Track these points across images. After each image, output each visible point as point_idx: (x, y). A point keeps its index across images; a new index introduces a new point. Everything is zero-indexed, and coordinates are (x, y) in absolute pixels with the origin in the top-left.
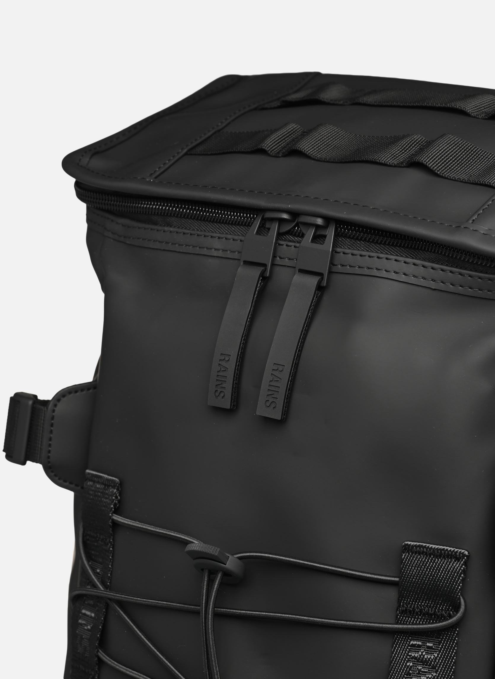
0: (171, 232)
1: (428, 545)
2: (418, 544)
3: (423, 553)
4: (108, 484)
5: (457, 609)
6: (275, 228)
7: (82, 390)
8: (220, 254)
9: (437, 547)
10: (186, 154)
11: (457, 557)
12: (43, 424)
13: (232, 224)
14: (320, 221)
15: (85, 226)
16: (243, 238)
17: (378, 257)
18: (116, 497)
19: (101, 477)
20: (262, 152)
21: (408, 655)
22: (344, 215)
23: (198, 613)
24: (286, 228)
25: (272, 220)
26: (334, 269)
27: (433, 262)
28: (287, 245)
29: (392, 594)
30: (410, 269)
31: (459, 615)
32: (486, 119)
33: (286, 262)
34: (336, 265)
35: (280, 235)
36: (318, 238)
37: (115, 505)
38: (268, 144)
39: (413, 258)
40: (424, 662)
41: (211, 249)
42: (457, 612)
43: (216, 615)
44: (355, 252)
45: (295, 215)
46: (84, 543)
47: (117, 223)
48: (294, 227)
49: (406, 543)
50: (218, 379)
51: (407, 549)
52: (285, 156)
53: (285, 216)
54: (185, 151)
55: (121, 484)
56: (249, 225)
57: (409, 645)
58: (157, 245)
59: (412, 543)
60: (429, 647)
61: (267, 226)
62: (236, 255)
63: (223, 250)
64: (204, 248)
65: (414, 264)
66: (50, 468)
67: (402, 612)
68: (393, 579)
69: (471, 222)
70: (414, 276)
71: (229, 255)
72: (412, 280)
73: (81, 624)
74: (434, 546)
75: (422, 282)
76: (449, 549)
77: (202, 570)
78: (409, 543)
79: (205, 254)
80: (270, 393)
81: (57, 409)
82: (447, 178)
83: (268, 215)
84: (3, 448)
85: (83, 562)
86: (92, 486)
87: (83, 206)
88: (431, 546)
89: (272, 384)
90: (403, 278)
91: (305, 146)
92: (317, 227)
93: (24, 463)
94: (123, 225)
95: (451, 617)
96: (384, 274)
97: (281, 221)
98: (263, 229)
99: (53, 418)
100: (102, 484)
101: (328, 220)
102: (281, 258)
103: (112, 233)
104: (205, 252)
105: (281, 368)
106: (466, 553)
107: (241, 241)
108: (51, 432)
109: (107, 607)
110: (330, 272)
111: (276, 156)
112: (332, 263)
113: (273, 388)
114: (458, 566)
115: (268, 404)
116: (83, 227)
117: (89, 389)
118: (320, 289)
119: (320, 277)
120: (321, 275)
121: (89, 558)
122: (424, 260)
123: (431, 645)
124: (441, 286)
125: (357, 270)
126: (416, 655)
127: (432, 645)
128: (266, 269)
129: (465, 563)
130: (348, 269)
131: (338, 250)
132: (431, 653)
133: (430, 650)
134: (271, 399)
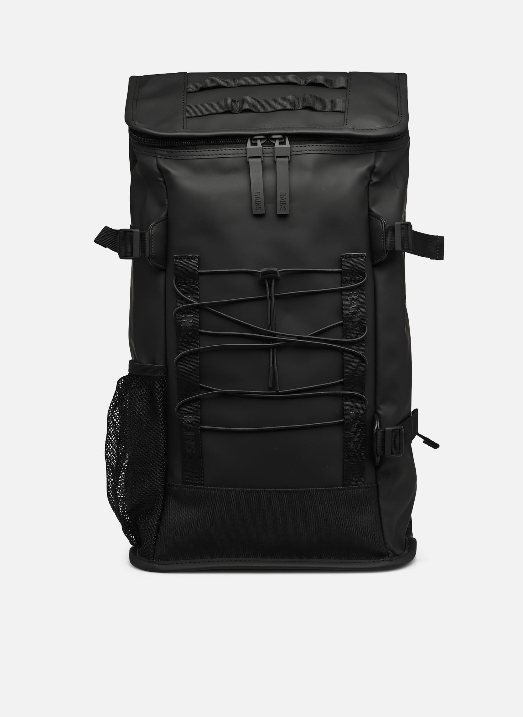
0: (201, 151)
2: (347, 254)
3: (349, 257)
4: (191, 258)
6: (259, 142)
8: (232, 156)
9: (355, 254)
10: (186, 117)
14: (279, 136)
17: (308, 146)
19: (185, 256)
20: (229, 112)
21: (348, 298)
23: (265, 298)
24: (265, 141)
25: (256, 139)
26: (292, 154)
28: (268, 148)
29: (338, 277)
35: (263, 145)
36: (282, 143)
40: (355, 300)
41: (225, 155)
42: (365, 277)
43: (276, 297)
44: (298, 146)
45: (267, 136)
46: (177, 286)
49: (343, 254)
50: (256, 203)
51: (344, 257)
52: (240, 113)
53: (262, 137)
57: (348, 294)
58: (195, 157)
60: (355, 293)
61: (255, 142)
63: (232, 154)
64: (222, 155)
67: (343, 282)
68: (339, 270)
69: (345, 125)
71: (237, 155)
75: (328, 152)
76: (359, 254)
77: (264, 280)
78: (344, 254)
79: (224, 157)
80: (282, 204)
81: (153, 231)
83: (253, 137)
85: (180, 295)
86: (180, 261)
88: (352, 254)
89: (281, 201)
92: (280, 139)
95: (362, 280)
97: (261, 139)
98: (253, 143)
100: (187, 258)
101: (284, 135)
102: (267, 153)
105: (284, 194)
106: (365, 254)
107: (241, 149)
108: (152, 242)
109: (201, 310)
114: (363, 259)
118: (290, 162)
120: (288, 157)
126: (351, 297)
127: (356, 292)
128: (261, 158)
129: (365, 258)
130: (297, 153)
131: (293, 146)
132: (356, 296)
133: (355, 294)
134: (283, 207)
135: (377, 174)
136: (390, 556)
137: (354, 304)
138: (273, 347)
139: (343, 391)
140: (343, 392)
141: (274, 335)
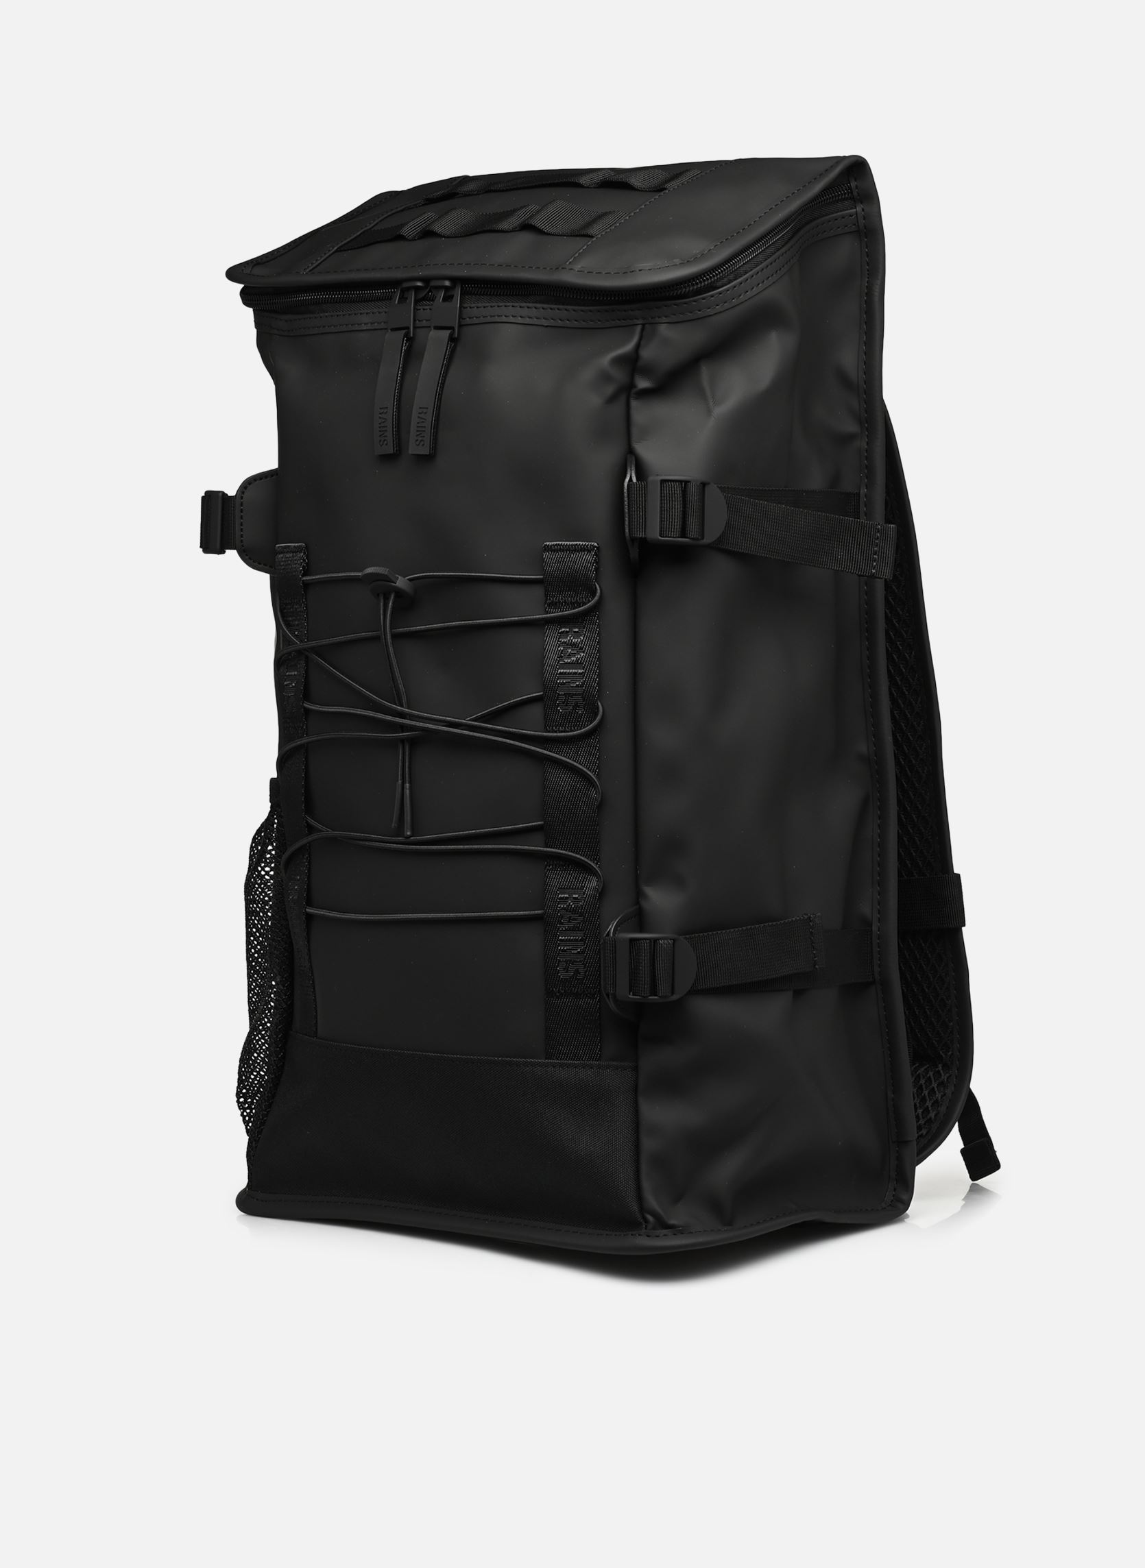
0: (326, 316)
1: (563, 543)
2: (555, 543)
3: (560, 550)
4: (296, 550)
5: (593, 594)
6: (412, 296)
7: (266, 477)
8: (369, 327)
9: (571, 543)
10: (336, 251)
11: (587, 550)
12: (234, 510)
13: (377, 300)
14: (447, 283)
15: (255, 331)
16: (387, 310)
17: (498, 306)
18: (304, 560)
19: (289, 546)
20: (401, 238)
21: (558, 641)
22: (465, 273)
23: (378, 637)
24: (422, 295)
25: (409, 289)
26: (463, 322)
27: (543, 303)
28: (424, 309)
29: (538, 592)
30: (525, 312)
31: (596, 598)
32: (597, 188)
33: (424, 323)
34: (465, 319)
35: (417, 301)
36: (448, 298)
37: (303, 567)
38: (406, 231)
39: (526, 302)
40: (573, 645)
41: (361, 324)
42: (594, 597)
43: (394, 636)
44: (480, 305)
45: (427, 280)
46: (281, 611)
47: (281, 320)
48: (428, 293)
49: (546, 544)
50: (380, 430)
51: (547, 549)
52: (420, 238)
53: (419, 284)
54: (336, 248)
55: (307, 547)
56: (390, 298)
57: (558, 633)
59: (551, 543)
60: (575, 632)
61: (405, 296)
62: (383, 326)
63: (372, 323)
64: (355, 324)
65: (528, 307)
66: (244, 551)
67: (549, 605)
68: (538, 577)
69: (568, 263)
70: (529, 318)
71: (376, 326)
72: (528, 321)
73: (286, 685)
74: (568, 543)
75: (535, 321)
76: (581, 543)
77: (378, 595)
78: (548, 543)
79: (356, 329)
80: (418, 433)
81: (244, 496)
82: (551, 235)
83: (405, 285)
84: (199, 545)
85: (283, 630)
86: (282, 558)
87: (250, 312)
88: (566, 543)
89: (419, 425)
90: (519, 320)
91: (438, 228)
92: (446, 288)
93: (224, 552)
94: (286, 321)
95: (589, 601)
96: (504, 319)
97: (417, 289)
98: (403, 299)
99: (242, 504)
100: (291, 552)
101: (454, 280)
102: (419, 321)
103: (278, 330)
104: (356, 327)
105: (425, 410)
106: (596, 544)
107: (386, 312)
108: (242, 518)
109: (307, 660)
110: (460, 326)
111: (413, 240)
112: (461, 317)
113: (419, 429)
114: (589, 557)
115: (418, 443)
116: (253, 332)
117: (272, 476)
118: (452, 339)
119: (450, 331)
120: (452, 328)
121: (288, 625)
122: (536, 302)
123: (577, 630)
124: (552, 323)
125: (482, 320)
126: (566, 640)
128: (409, 332)
129: (596, 554)
130: (475, 320)
131: (465, 305)
132: (578, 637)
133: (577, 635)
134: (421, 439)
135: (646, 371)
136: (650, 1226)
137: (570, 655)
138: (402, 741)
139: (547, 847)
140: (545, 849)
141: (401, 715)
